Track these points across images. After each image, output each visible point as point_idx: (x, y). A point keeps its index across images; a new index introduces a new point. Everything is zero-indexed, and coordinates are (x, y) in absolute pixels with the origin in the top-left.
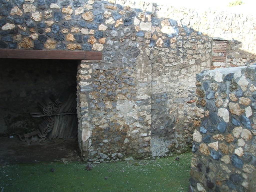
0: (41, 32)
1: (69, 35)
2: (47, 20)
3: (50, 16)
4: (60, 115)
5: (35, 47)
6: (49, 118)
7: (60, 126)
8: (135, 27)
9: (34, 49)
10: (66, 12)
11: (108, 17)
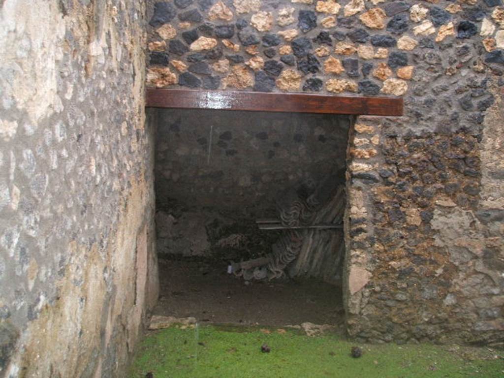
0: (269, 54)
1: (330, 60)
2: (283, 28)
3: (292, 19)
4: (315, 229)
5: (256, 85)
6: (294, 232)
7: (315, 251)
8: (484, 42)
9: (255, 90)
10: (324, 9)
11: (419, 20)
